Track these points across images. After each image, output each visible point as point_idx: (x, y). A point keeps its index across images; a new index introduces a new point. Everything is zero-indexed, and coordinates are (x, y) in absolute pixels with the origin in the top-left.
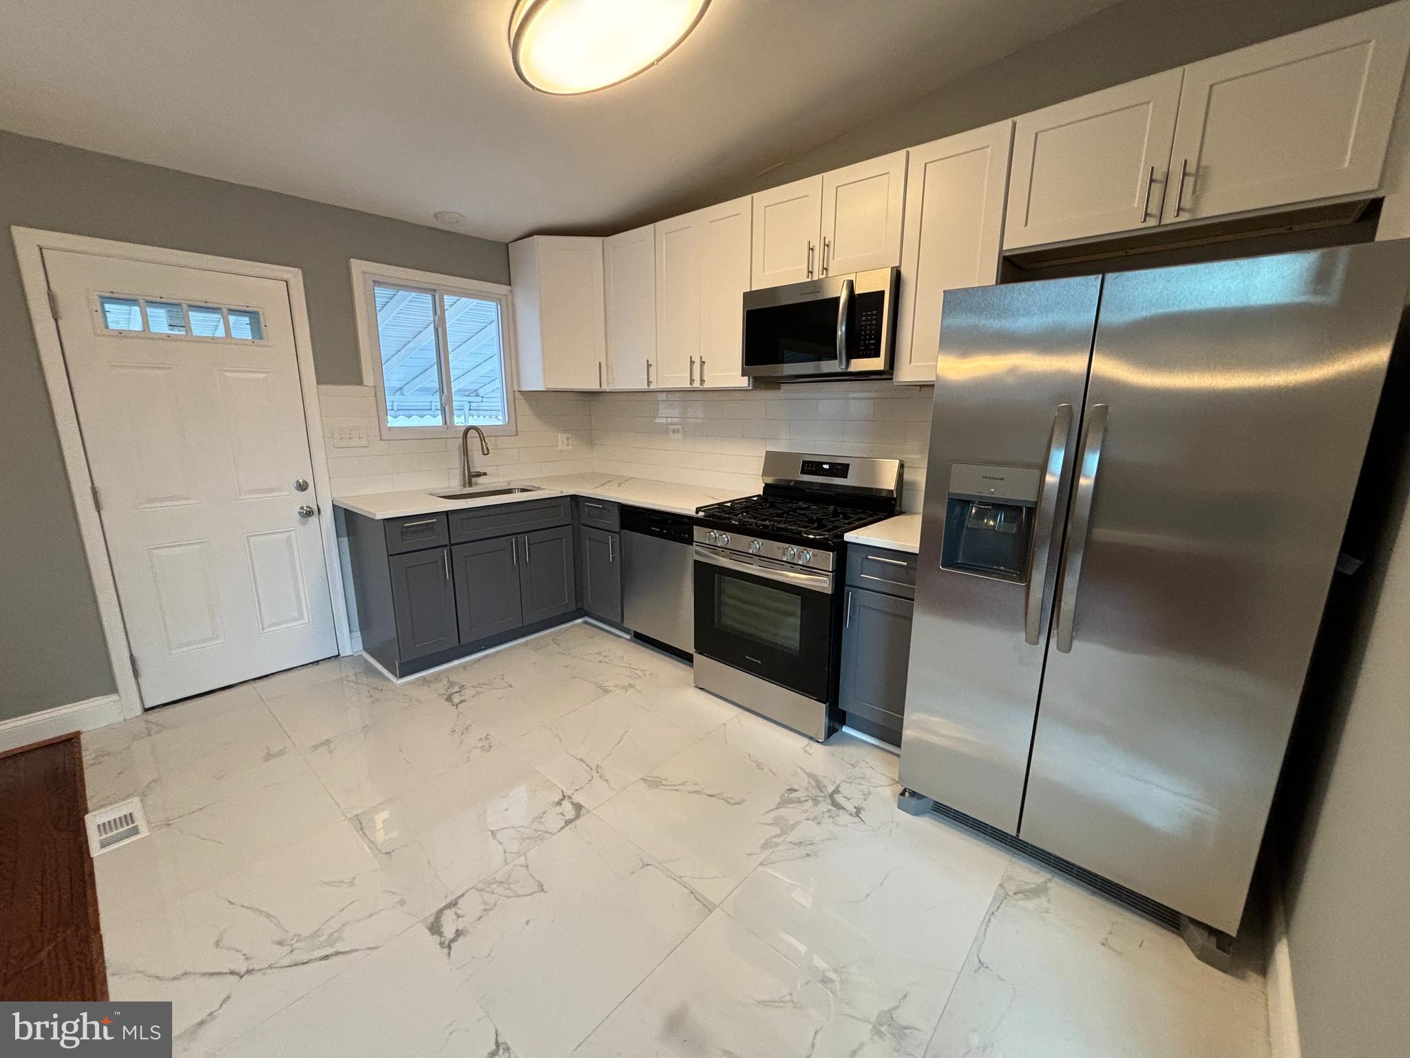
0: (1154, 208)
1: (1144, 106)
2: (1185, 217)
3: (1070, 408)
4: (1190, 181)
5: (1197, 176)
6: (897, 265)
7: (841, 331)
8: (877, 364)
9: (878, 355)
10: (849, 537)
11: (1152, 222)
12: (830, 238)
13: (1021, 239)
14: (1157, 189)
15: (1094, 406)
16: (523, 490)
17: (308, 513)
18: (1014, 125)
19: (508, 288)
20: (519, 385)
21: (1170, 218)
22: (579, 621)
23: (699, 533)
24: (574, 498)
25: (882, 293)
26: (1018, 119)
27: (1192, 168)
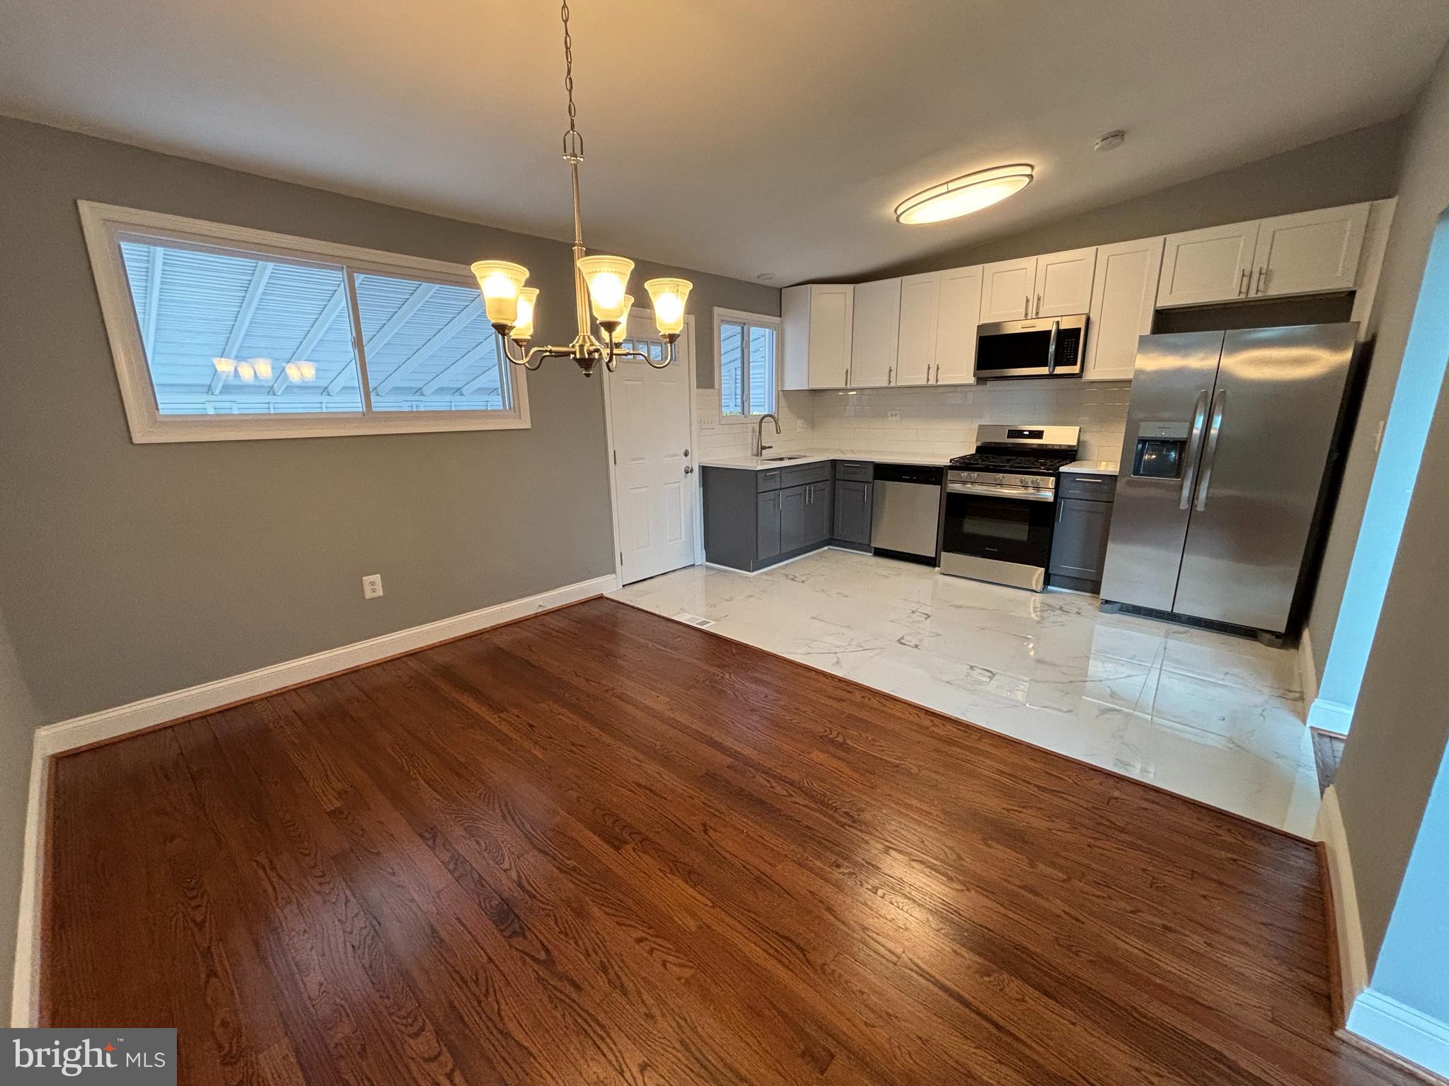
0: (1244, 289)
1: (1237, 239)
2: (1260, 294)
3: (1206, 392)
4: (1263, 277)
5: (1267, 275)
6: (1087, 312)
7: (1052, 348)
8: (1075, 369)
9: (1075, 364)
10: (1062, 469)
11: (1243, 296)
12: (1041, 295)
13: (1168, 301)
14: (1246, 280)
15: (1219, 391)
16: (790, 459)
17: (688, 471)
18: (1165, 239)
19: (779, 319)
20: (782, 386)
21: (1252, 295)
22: (826, 548)
23: (951, 475)
24: (834, 463)
25: (1079, 329)
26: (1168, 236)
27: (1264, 271)
